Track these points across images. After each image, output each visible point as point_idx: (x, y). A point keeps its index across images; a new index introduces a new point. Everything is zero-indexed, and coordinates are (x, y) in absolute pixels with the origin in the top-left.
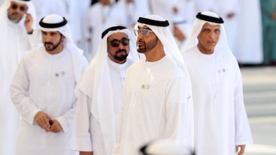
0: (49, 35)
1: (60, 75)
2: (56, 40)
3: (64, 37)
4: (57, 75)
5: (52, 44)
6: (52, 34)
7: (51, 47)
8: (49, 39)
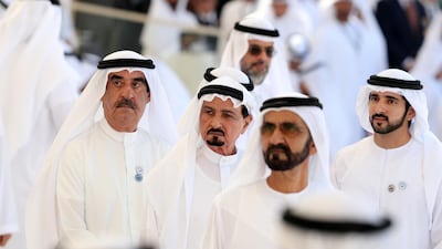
0: (383, 100)
1: (397, 189)
2: (396, 113)
3: (413, 111)
4: (391, 189)
5: (387, 119)
6: (390, 99)
7: (384, 125)
8: (381, 107)
